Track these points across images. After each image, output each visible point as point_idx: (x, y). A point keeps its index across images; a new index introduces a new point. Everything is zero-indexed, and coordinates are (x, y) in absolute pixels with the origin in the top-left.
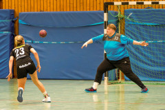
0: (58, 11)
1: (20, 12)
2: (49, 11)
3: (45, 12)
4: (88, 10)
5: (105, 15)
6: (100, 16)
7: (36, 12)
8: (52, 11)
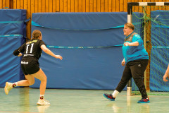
0: (76, 11)
1: (32, 12)
2: (65, 12)
3: (61, 12)
4: (110, 12)
5: (129, 17)
6: (123, 17)
7: (51, 12)
8: (69, 12)
